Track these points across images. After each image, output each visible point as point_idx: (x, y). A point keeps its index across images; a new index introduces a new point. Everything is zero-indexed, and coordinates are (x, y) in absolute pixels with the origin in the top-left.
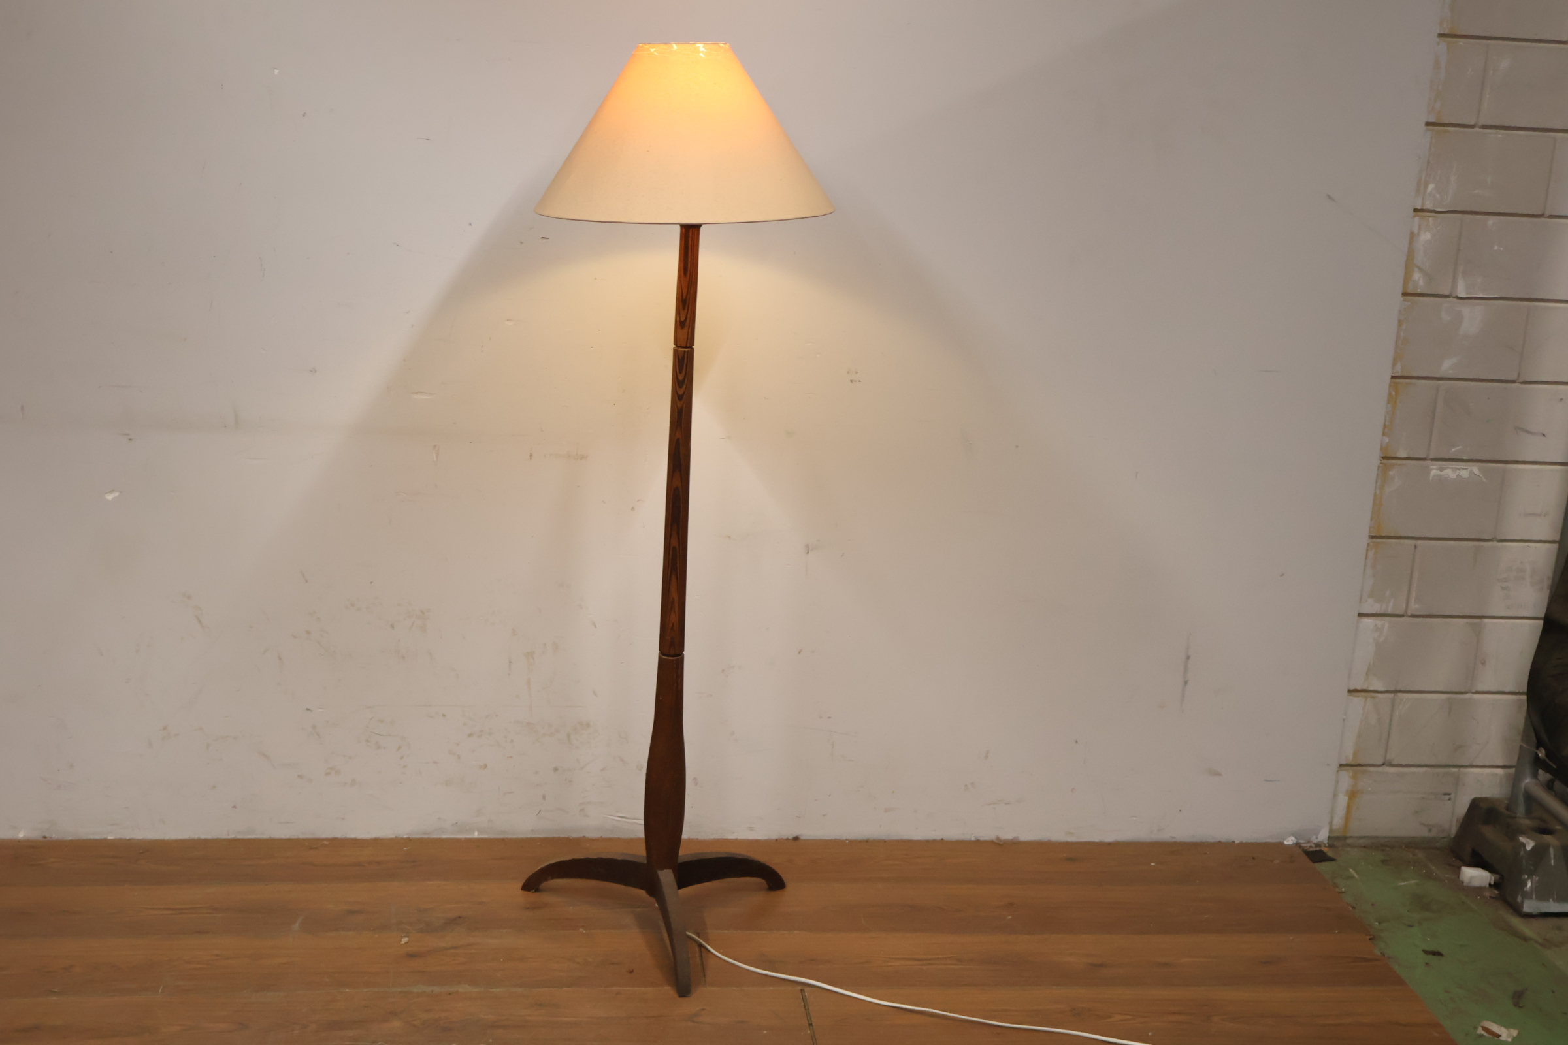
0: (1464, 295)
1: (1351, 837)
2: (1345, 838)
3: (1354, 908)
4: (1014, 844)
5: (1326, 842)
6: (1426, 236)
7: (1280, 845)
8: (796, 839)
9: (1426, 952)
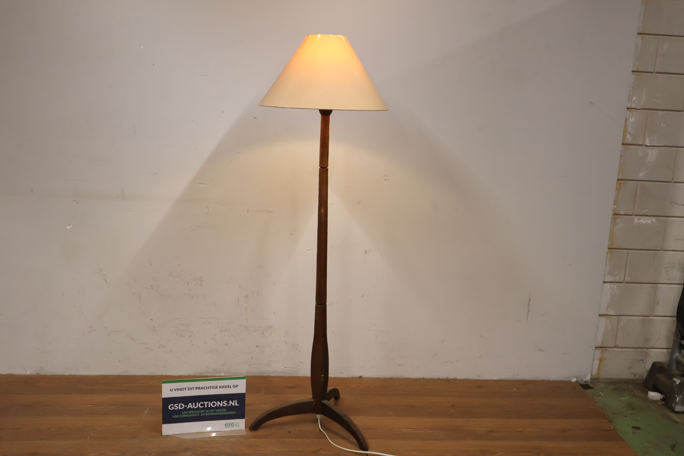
0: (649, 145)
1: (600, 379)
2: (598, 379)
3: (601, 408)
4: (455, 381)
5: (590, 381)
6: (632, 120)
7: (569, 382)
8: (360, 377)
9: (633, 427)
